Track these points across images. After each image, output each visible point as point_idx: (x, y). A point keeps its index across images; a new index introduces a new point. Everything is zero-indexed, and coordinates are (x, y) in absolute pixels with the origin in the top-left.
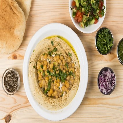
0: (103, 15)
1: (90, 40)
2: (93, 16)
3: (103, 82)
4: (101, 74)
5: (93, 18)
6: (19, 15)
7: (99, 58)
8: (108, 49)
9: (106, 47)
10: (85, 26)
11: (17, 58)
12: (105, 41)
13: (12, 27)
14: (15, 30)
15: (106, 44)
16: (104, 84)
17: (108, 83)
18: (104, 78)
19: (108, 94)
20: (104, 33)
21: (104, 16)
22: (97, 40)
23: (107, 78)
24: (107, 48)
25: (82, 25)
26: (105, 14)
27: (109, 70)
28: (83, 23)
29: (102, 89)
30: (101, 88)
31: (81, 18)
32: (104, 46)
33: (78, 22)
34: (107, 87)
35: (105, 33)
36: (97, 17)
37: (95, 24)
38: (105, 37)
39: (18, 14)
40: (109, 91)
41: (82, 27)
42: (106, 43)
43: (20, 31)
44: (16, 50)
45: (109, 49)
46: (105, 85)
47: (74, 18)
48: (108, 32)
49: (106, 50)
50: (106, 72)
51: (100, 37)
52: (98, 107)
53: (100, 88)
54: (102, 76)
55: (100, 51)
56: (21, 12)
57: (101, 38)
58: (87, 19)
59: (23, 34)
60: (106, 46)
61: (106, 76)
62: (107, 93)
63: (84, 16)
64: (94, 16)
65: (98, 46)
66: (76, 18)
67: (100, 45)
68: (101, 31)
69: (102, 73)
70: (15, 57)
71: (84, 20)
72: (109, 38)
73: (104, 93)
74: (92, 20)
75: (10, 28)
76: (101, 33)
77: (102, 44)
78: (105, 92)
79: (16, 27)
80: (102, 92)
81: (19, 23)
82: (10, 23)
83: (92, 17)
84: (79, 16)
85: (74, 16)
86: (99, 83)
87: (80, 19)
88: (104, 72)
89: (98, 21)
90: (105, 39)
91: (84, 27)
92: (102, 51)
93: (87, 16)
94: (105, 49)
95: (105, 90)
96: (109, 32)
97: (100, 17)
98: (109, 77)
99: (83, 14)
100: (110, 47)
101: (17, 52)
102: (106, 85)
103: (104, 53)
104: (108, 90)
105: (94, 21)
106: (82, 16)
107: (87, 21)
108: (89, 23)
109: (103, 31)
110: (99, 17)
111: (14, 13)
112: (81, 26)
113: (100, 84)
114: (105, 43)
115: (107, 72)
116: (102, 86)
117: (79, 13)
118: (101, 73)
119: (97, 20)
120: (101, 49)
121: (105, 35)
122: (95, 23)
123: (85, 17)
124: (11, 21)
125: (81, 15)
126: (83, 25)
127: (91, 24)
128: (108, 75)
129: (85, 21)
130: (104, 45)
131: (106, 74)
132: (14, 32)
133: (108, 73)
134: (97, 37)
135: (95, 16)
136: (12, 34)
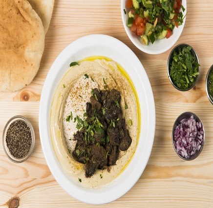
0: (182, 22)
1: (159, 66)
2: (163, 25)
3: (181, 137)
4: (178, 125)
5: (164, 27)
6: (33, 23)
7: (175, 97)
8: (190, 81)
9: (186, 77)
10: (149, 41)
11: (30, 99)
12: (185, 68)
13: (20, 45)
14: (26, 50)
15: (187, 73)
16: (183, 140)
17: (190, 139)
18: (184, 130)
19: (191, 158)
20: (183, 53)
21: (183, 24)
22: (170, 66)
23: (189, 130)
24: (189, 79)
25: (144, 40)
26: (184, 20)
27: (192, 117)
28: (146, 37)
29: (181, 150)
30: (179, 148)
31: (142, 27)
32: (183, 76)
33: (137, 35)
34: (190, 146)
35: (185, 53)
36: (171, 26)
37: (167, 38)
38: (184, 60)
39: (30, 22)
40: (192, 153)
41: (145, 43)
42: (187, 70)
43: (35, 51)
44: (28, 84)
45: (192, 81)
46: (185, 143)
47: (130, 28)
48: (190, 51)
49: (186, 84)
50: (186, 121)
51: (176, 61)
52: (173, 181)
53: (176, 148)
54: (180, 128)
55: (175, 85)
56: (36, 19)
57: (178, 61)
58: (153, 30)
59: (40, 56)
60: (187, 75)
61: (188, 127)
62: (188, 157)
63: (147, 24)
64: (165, 24)
65: (172, 76)
66: (134, 29)
67: (175, 74)
68: (178, 50)
69: (180, 123)
70: (25, 97)
71: (147, 31)
72: (192, 62)
73: (184, 157)
74: (161, 32)
75: (16, 46)
76: (178, 54)
77: (180, 72)
78: (186, 155)
79: (27, 45)
80: (181, 155)
81: (33, 37)
82: (17, 38)
83: (162, 27)
84: (139, 25)
85: (130, 25)
86: (175, 140)
87: (140, 30)
88: (183, 120)
89: (172, 33)
90: (185, 64)
91: (148, 44)
92: (179, 85)
93: (153, 24)
94: (185, 80)
95: (185, 151)
96: (192, 52)
97: (175, 27)
98: (193, 129)
99: (146, 21)
100: (193, 77)
101: (28, 89)
102: (188, 144)
103: (182, 89)
104: (190, 152)
105: (165, 33)
106: (145, 25)
107: (153, 32)
108: (157, 36)
109: (182, 50)
110: (173, 26)
111: (25, 21)
112: (143, 42)
113: (177, 142)
114: (185, 71)
115: (189, 121)
116: (180, 144)
117: (139, 20)
118: (178, 122)
119: (171, 31)
120: (177, 81)
121: (184, 57)
122: (167, 36)
123: (149, 26)
124: (18, 35)
125: (142, 22)
126: (146, 41)
127: (159, 39)
128: (191, 125)
129: (150, 33)
130: (184, 74)
131: (186, 124)
132: (23, 52)
133: (191, 123)
134: (171, 60)
135: (168, 24)
136: (21, 56)
